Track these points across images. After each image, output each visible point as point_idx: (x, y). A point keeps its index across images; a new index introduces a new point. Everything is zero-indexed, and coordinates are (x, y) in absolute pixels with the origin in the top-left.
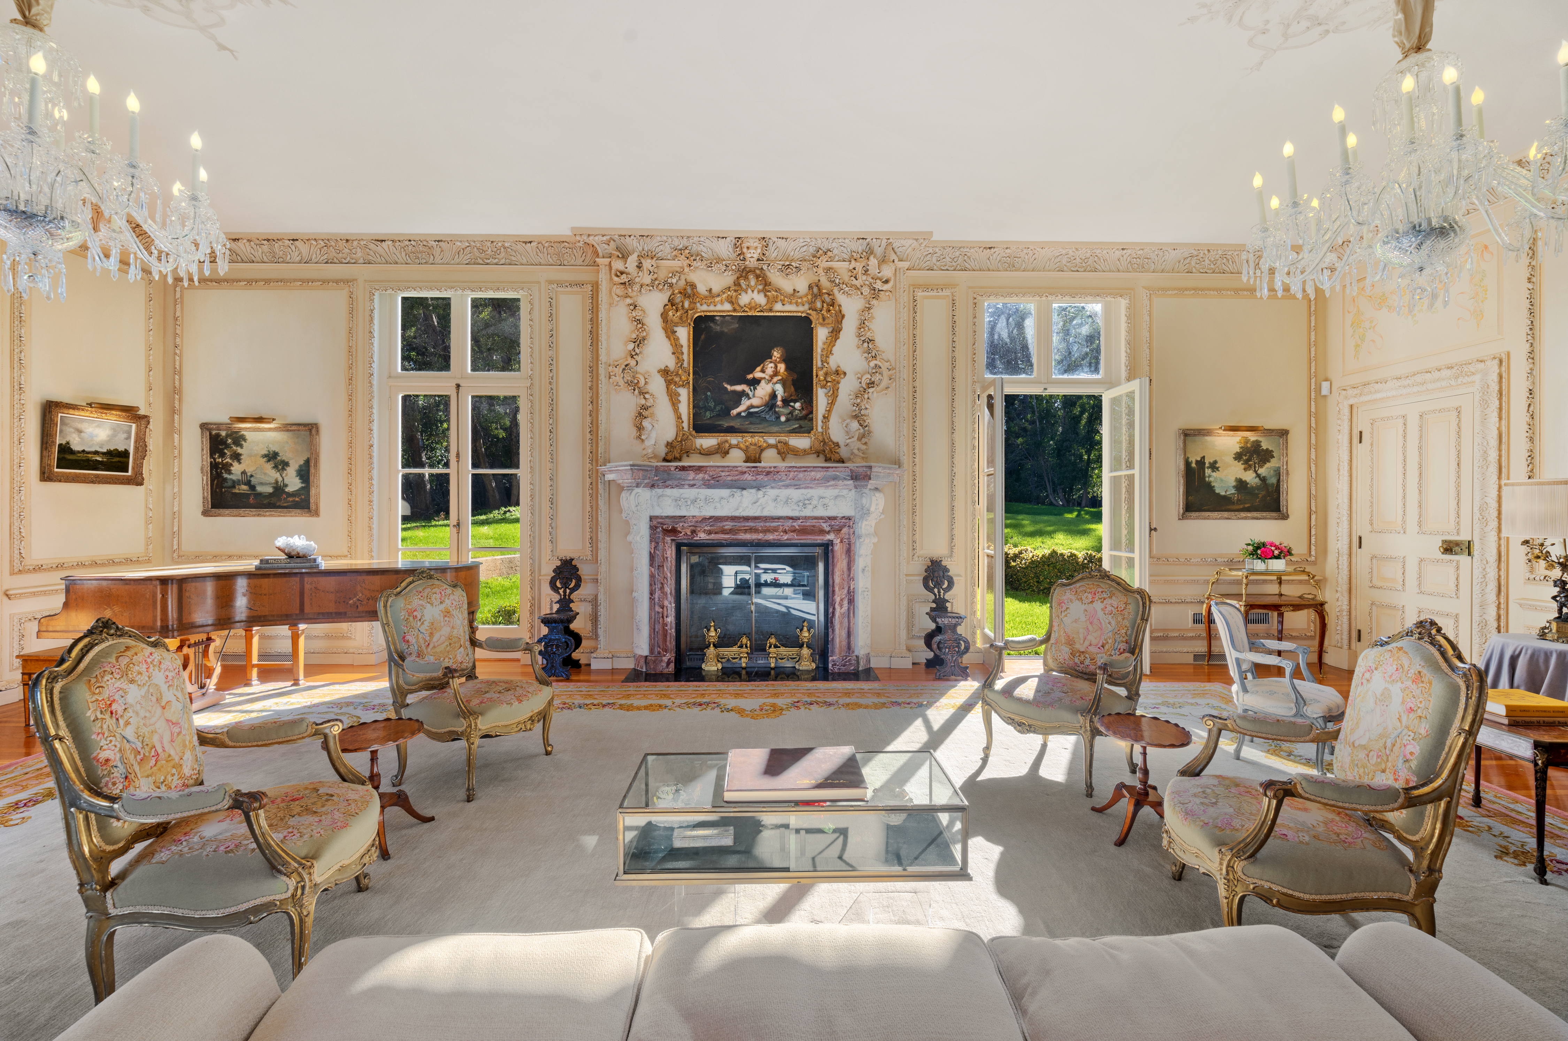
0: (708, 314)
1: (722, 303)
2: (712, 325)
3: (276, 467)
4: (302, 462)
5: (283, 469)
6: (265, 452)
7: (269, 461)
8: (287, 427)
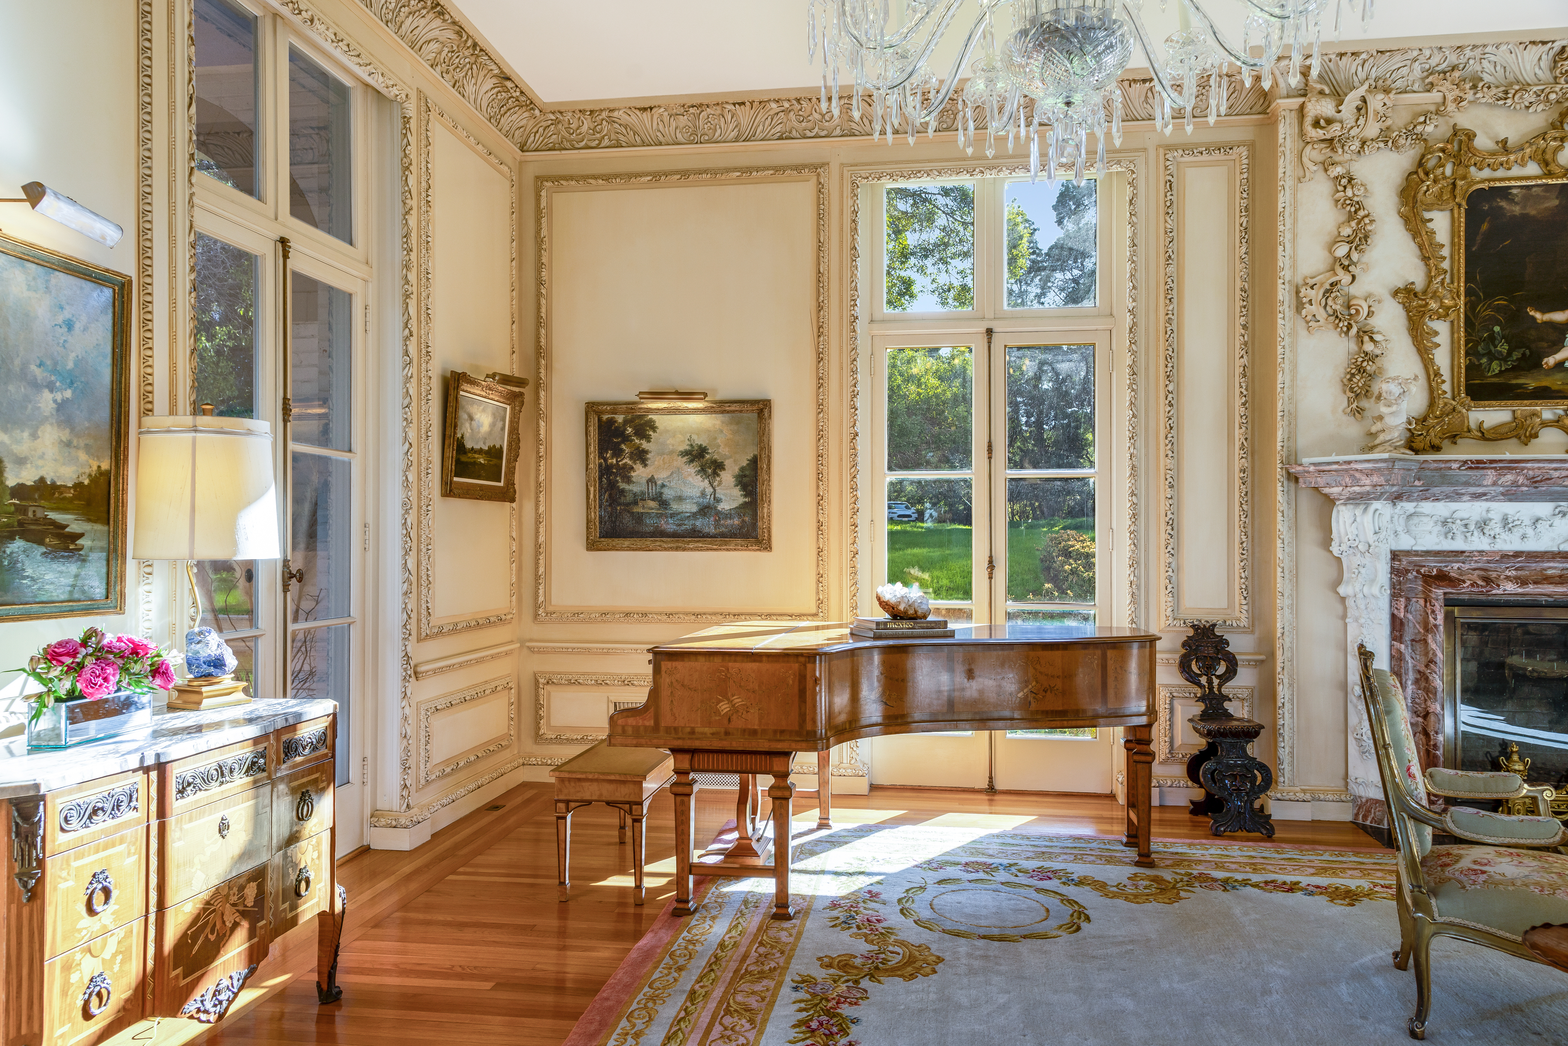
0: (1498, 184)
1: (1523, 165)
2: (1503, 204)
3: (703, 470)
4: (745, 463)
5: (715, 474)
6: (685, 447)
7: (692, 461)
8: (722, 407)
